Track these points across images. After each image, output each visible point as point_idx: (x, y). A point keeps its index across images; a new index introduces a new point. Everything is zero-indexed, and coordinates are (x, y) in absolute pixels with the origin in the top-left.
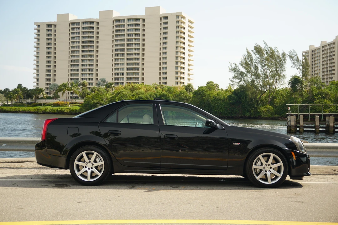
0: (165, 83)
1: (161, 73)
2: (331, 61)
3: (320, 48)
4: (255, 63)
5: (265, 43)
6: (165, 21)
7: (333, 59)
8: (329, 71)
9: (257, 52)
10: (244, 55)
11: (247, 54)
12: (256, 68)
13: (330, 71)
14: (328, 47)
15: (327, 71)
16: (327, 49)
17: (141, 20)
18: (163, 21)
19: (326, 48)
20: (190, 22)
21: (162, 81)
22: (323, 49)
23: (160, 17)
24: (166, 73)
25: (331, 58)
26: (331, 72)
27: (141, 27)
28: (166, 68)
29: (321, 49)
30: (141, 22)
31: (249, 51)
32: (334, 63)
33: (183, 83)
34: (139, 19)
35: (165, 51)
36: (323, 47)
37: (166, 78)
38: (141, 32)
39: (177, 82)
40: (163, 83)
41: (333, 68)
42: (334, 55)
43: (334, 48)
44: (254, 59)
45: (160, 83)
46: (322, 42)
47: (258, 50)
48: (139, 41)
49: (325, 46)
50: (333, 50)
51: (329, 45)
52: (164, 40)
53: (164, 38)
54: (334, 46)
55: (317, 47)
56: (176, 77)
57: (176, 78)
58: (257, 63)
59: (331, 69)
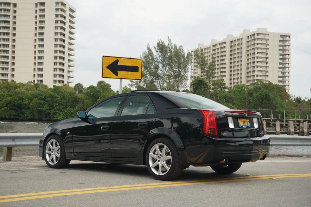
0: (41, 81)
1: (36, 69)
2: (222, 62)
3: (210, 47)
4: (156, 61)
5: (170, 40)
6: (42, 8)
7: (224, 59)
8: (219, 73)
9: (159, 49)
10: (144, 53)
11: (147, 51)
12: (157, 68)
13: (221, 72)
14: (218, 46)
15: (218, 73)
16: (218, 49)
17: (12, 5)
18: (39, 7)
19: (217, 47)
20: (72, 10)
21: (37, 78)
22: (214, 48)
23: (36, 3)
24: (41, 69)
25: (222, 58)
26: (222, 74)
27: (11, 13)
28: (42, 63)
29: (212, 48)
30: (11, 8)
31: (150, 48)
32: (225, 64)
33: (63, 82)
34: (8, 4)
35: (41, 43)
36: (214, 46)
37: (42, 75)
38: (11, 19)
39: (56, 80)
40: (38, 81)
41: (224, 70)
42: (225, 56)
43: (225, 47)
44: (154, 58)
45: (34, 81)
46: (212, 40)
47: (161, 47)
48: (9, 30)
49: (216, 45)
50: (224, 50)
51: (220, 44)
52: (40, 30)
53: (40, 27)
54: (225, 45)
55: (206, 46)
56: (54, 74)
57: (54, 76)
58: (158, 62)
59: (222, 70)
